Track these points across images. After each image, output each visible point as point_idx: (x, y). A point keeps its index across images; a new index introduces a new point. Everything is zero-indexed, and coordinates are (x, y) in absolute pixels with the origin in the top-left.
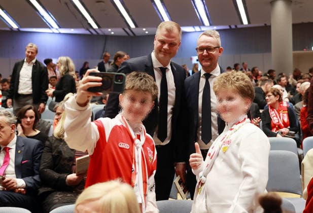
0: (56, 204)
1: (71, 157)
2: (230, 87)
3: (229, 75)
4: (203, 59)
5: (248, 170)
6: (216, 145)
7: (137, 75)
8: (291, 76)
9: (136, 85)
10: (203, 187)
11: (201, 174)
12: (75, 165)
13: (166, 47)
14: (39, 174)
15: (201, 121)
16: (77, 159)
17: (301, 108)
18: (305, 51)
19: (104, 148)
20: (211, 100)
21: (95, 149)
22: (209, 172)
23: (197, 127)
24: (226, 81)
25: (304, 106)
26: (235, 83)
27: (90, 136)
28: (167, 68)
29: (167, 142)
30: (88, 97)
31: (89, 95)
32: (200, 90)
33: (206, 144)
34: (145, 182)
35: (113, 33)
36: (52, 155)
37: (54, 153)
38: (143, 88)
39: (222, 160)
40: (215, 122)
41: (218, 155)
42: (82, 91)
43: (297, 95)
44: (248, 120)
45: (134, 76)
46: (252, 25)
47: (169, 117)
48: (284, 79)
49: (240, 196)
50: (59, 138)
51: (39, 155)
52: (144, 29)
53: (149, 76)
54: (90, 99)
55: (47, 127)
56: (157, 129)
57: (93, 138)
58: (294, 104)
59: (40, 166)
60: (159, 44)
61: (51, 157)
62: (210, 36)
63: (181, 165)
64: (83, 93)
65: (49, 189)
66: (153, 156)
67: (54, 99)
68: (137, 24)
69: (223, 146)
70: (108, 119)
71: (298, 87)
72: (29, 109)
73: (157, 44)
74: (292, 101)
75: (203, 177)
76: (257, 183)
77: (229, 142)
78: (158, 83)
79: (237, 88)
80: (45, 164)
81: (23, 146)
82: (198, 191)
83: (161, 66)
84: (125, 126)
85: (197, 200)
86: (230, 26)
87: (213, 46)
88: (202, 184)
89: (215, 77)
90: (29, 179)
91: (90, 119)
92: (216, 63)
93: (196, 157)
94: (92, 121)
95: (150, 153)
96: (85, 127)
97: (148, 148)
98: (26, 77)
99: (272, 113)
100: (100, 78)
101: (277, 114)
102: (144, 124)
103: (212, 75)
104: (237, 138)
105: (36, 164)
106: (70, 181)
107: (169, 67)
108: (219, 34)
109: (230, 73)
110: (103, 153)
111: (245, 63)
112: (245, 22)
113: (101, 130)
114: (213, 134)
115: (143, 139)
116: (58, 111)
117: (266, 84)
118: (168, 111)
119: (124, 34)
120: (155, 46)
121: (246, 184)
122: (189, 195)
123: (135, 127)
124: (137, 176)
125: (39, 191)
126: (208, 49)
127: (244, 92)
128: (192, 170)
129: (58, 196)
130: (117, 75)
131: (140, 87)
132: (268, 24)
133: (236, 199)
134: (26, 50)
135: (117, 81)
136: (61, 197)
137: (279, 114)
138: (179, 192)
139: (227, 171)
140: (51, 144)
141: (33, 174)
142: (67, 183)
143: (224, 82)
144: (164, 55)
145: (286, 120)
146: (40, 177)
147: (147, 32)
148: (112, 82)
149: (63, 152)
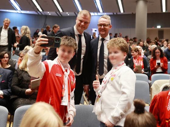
0: (20, 104)
1: (28, 80)
2: (116, 47)
3: (116, 40)
4: (101, 31)
5: (124, 90)
6: (107, 77)
7: (66, 38)
8: (146, 41)
9: (65, 43)
10: (100, 98)
11: (99, 92)
12: (30, 84)
13: (83, 24)
14: (11, 88)
15: (98, 64)
16: (32, 81)
17: (150, 59)
18: (153, 28)
19: (48, 76)
20: (104, 52)
21: (43, 76)
22: (104, 90)
23: (97, 66)
24: (114, 43)
25: (152, 58)
26: (119, 44)
27: (41, 69)
28: (82, 35)
29: (80, 74)
30: (40, 49)
31: (41, 48)
32: (98, 47)
33: (101, 76)
34: (69, 95)
35: (50, 14)
36: (18, 79)
37: (19, 78)
38: (69, 45)
39: (111, 84)
40: (106, 64)
41: (108, 82)
42: (37, 46)
43: (148, 52)
44: (125, 64)
45: (65, 38)
46: (125, 13)
47: (82, 61)
48: (141, 43)
49: (120, 104)
50: (22, 70)
51: (11, 78)
52: (67, 13)
53: (73, 38)
54: (42, 50)
55: (14, 63)
56: (75, 67)
57: (42, 70)
58: (147, 56)
59: (11, 84)
60: (79, 22)
61: (17, 79)
62: (106, 18)
63: (87, 86)
64: (38, 47)
65: (16, 96)
66: (74, 81)
67: (19, 48)
68: (64, 10)
69: (111, 77)
70: (50, 61)
71: (150, 47)
72: (6, 53)
73: (78, 22)
74: (146, 55)
75: (100, 93)
76: (129, 97)
77: (114, 75)
78: (77, 42)
79: (120, 47)
80: (14, 83)
81: (2, 73)
82: (97, 100)
83: (79, 34)
84: (59, 64)
85: (96, 105)
86: (113, 13)
87: (107, 24)
88: (100, 97)
89: (107, 40)
90: (5, 91)
91: (41, 61)
92: (108, 33)
93: (96, 82)
94: (42, 61)
95: (72, 79)
96: (38, 65)
97: (71, 77)
98: (5, 37)
99: (134, 61)
100: (47, 40)
101: (137, 61)
102: (69, 64)
103: (105, 39)
104: (119, 73)
105: (9, 83)
106: (28, 93)
107: (83, 34)
108: (110, 18)
109: (116, 39)
110: (48, 79)
111: (121, 33)
112: (122, 11)
113: (47, 66)
114: (104, 71)
115: (69, 71)
116: (21, 55)
117: (133, 45)
118: (82, 58)
119: (56, 15)
120: (76, 23)
121: (123, 97)
122: (91, 102)
123: (64, 65)
124: (65, 91)
125: (10, 97)
126: (104, 25)
127: (124, 49)
128: (94, 89)
129: (21, 100)
130: (56, 38)
131: (68, 44)
132: (134, 13)
133: (117, 105)
134: (4, 22)
135: (56, 41)
136: (22, 101)
137: (138, 61)
138: (85, 100)
139: (113, 90)
140: (18, 73)
141: (7, 88)
142: (26, 94)
143: (113, 44)
144: (81, 28)
145: (142, 64)
146: (11, 90)
147: (68, 15)
148: (53, 42)
149: (24, 77)
